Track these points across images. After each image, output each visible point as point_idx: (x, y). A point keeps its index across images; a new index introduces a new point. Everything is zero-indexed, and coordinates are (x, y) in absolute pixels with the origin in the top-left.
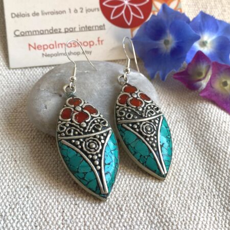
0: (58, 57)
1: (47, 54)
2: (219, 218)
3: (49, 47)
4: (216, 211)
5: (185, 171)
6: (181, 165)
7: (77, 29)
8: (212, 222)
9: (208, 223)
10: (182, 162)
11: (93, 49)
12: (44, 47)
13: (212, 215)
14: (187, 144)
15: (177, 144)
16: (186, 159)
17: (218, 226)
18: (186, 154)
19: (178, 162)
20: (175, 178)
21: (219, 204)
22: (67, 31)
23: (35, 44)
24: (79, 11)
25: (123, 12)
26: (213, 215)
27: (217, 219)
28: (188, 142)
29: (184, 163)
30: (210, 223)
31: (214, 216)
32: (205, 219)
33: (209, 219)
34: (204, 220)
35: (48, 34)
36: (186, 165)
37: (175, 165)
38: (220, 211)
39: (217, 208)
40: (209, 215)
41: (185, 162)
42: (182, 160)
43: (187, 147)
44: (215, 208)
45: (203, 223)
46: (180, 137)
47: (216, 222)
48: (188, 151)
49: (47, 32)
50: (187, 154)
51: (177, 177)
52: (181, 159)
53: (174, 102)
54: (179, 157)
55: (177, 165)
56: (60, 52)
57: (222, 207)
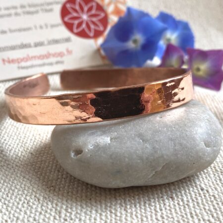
3: (22, 60)
7: (46, 43)
11: (64, 59)
12: (18, 61)
22: (37, 45)
23: (9, 59)
24: (44, 27)
25: (84, 26)
49: (18, 47)
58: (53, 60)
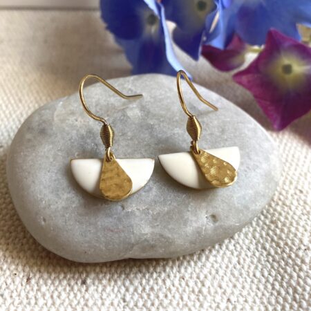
2: (244, 260)
4: (242, 248)
8: (231, 266)
9: (224, 266)
13: (232, 254)
17: (241, 274)
21: (250, 235)
26: (236, 253)
27: (242, 261)
30: (227, 267)
31: (237, 256)
32: (219, 259)
33: (226, 260)
34: (216, 262)
38: (249, 249)
39: (244, 243)
40: (228, 253)
44: (241, 242)
45: (213, 266)
47: (238, 266)
57: (254, 241)
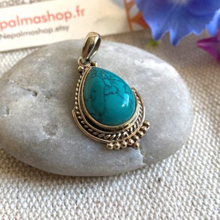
0: (21, 38)
1: (7, 34)
5: (211, 197)
6: (204, 187)
10: (206, 182)
11: (70, 23)
14: (212, 149)
15: (197, 150)
16: (211, 176)
18: (211, 167)
19: (200, 182)
20: (196, 209)
28: (214, 144)
29: (209, 183)
35: (7, 6)
36: (212, 186)
37: (197, 187)
41: (211, 181)
42: (206, 176)
43: (212, 154)
46: (201, 137)
48: (214, 162)
49: (5, 4)
50: (213, 166)
51: (199, 208)
52: (204, 177)
53: (188, 79)
54: (202, 172)
55: (199, 186)
56: (24, 31)
58: (53, 24)
